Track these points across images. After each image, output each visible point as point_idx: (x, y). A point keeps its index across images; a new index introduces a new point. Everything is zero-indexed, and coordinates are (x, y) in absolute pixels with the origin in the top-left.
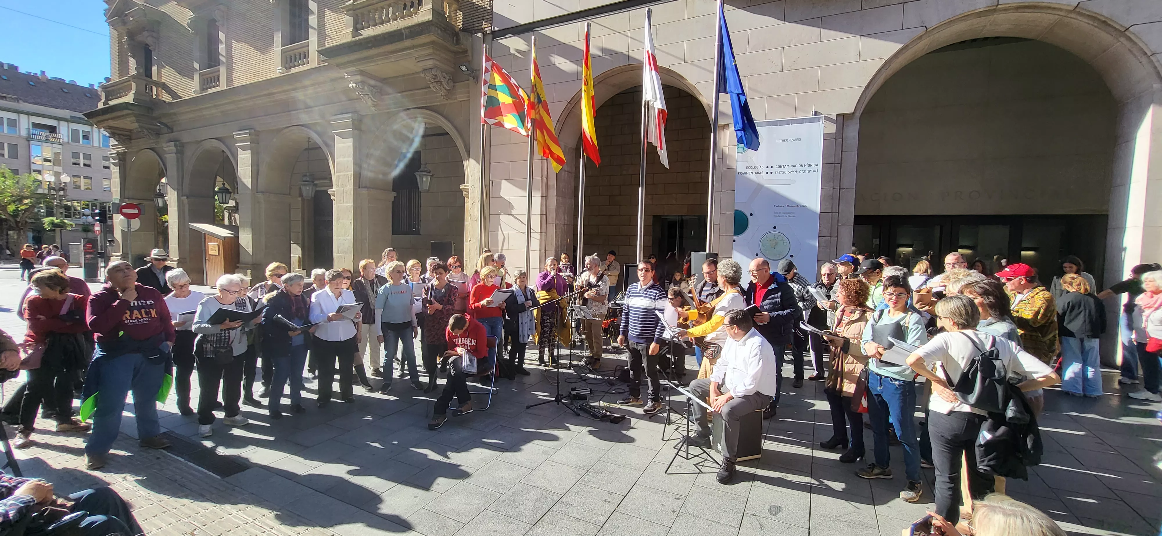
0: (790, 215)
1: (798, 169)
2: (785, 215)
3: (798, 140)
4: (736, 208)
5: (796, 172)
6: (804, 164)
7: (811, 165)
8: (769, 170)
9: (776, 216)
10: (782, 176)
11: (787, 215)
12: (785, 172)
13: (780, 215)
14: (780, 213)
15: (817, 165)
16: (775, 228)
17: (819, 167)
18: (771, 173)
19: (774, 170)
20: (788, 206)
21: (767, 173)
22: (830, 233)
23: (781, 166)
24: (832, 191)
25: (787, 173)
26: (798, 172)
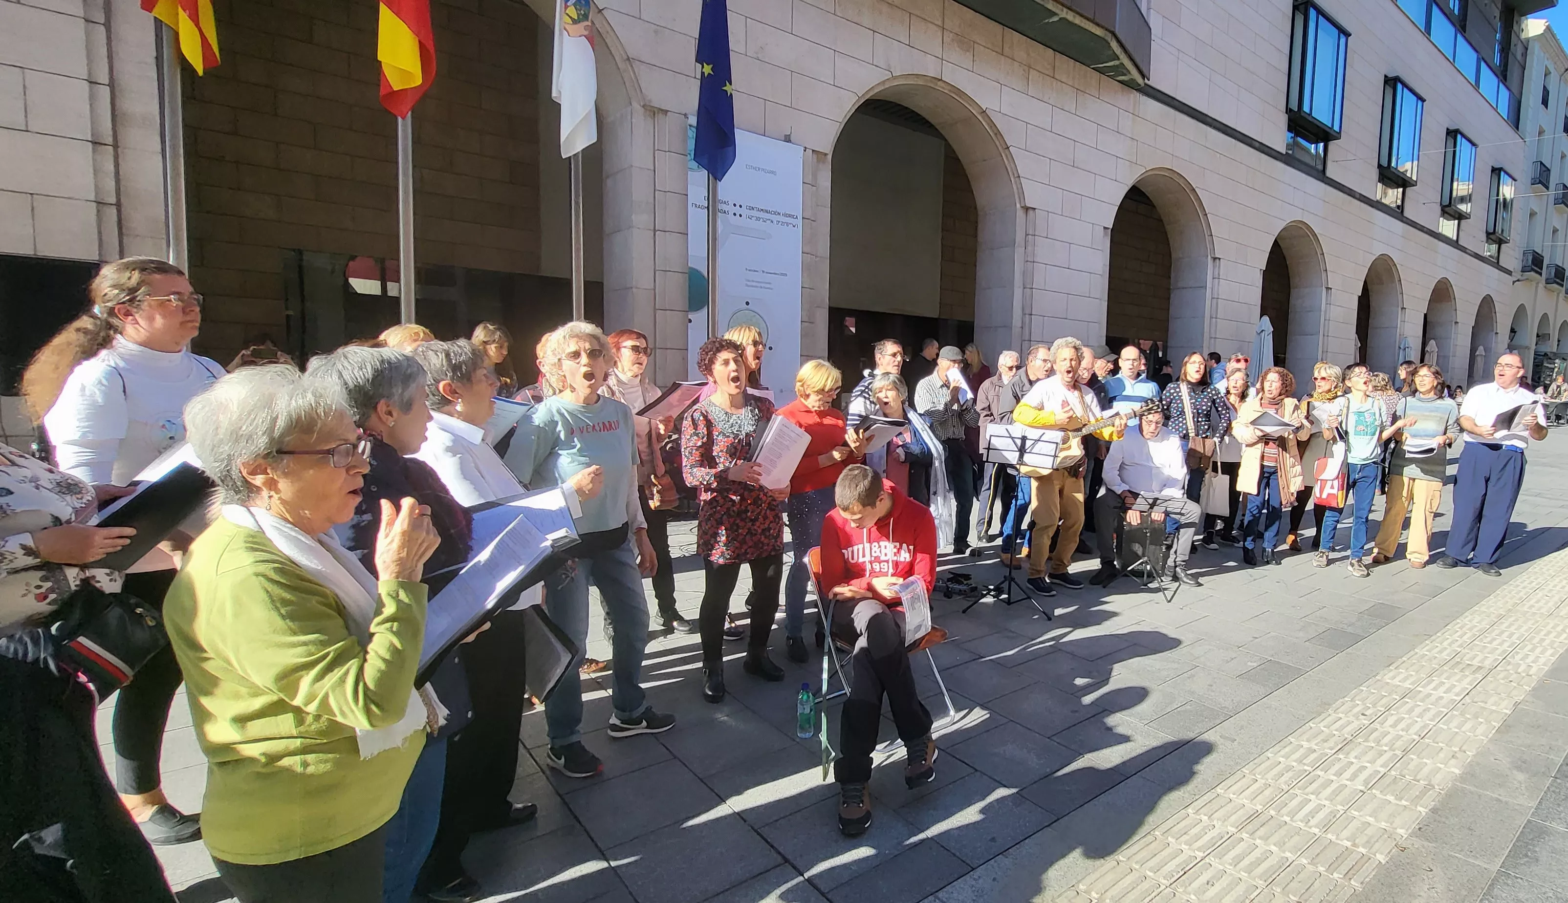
0: (768, 286)
1: (775, 218)
2: (759, 285)
3: (772, 172)
4: (690, 264)
5: (772, 222)
6: (781, 212)
7: (790, 216)
8: (737, 210)
9: (747, 285)
10: (753, 223)
11: (763, 285)
12: (758, 219)
13: (754, 284)
14: (753, 281)
15: (797, 218)
16: (747, 303)
17: (800, 221)
18: (741, 216)
19: (744, 212)
20: (763, 272)
21: (735, 214)
22: (809, 318)
23: (753, 209)
24: (809, 258)
25: (761, 220)
26: (775, 222)
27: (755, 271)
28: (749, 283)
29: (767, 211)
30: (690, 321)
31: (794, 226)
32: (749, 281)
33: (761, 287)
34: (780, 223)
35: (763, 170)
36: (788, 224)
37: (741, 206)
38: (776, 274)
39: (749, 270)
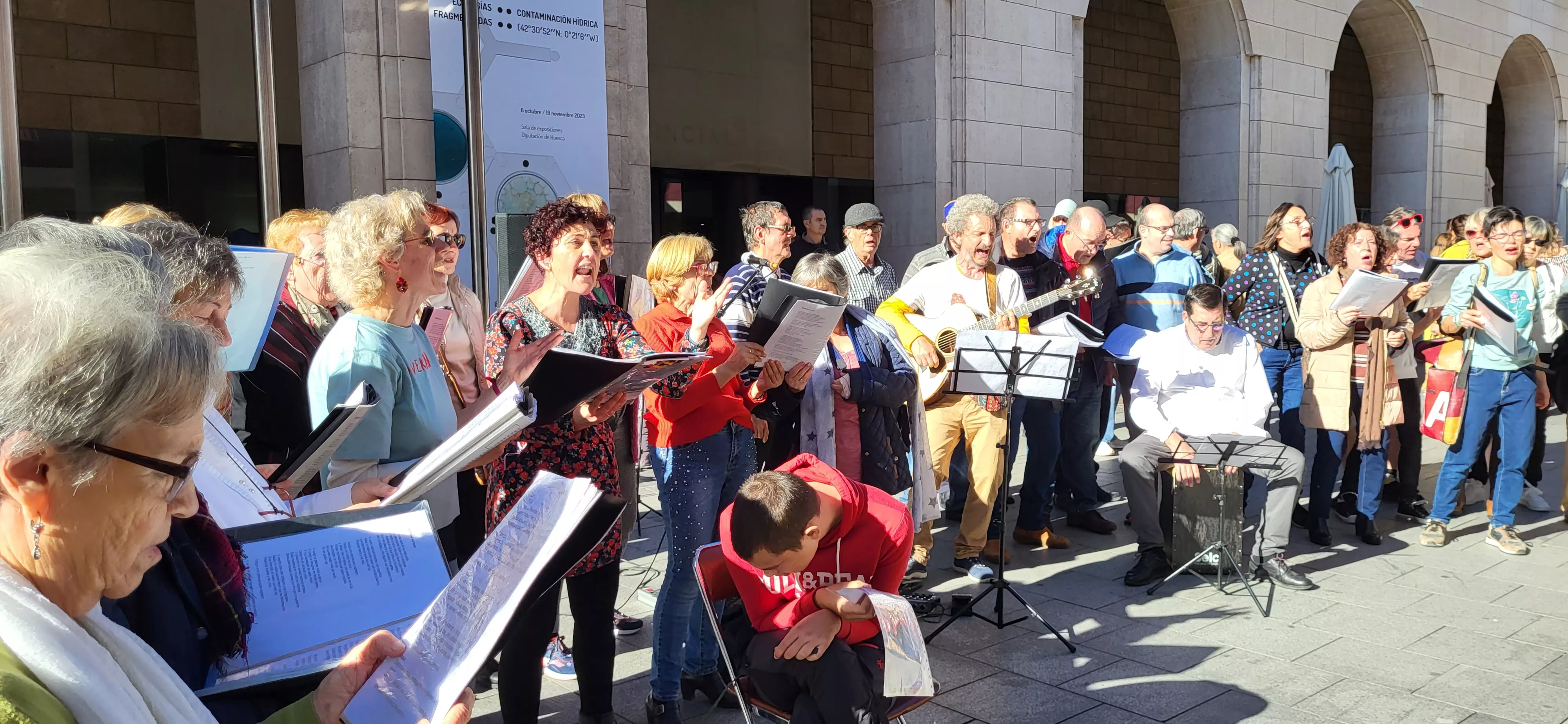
0: (556, 134)
1: (562, 27)
2: (545, 133)
4: (437, 106)
5: (558, 33)
6: (572, 17)
7: (585, 23)
8: (505, 18)
9: (526, 136)
10: (530, 37)
11: (549, 134)
12: (536, 30)
13: (535, 133)
14: (533, 128)
15: (596, 25)
16: (526, 164)
17: (600, 31)
18: (510, 26)
19: (513, 19)
20: (548, 113)
21: (500, 25)
22: (621, 182)
23: (528, 14)
24: (618, 89)
25: (542, 31)
26: (563, 34)
27: (535, 112)
28: (526, 131)
29: (549, 17)
30: (439, 195)
31: (592, 39)
32: (526, 128)
33: (547, 137)
34: (571, 36)
36: (582, 36)
37: (509, 11)
38: (568, 115)
39: (527, 111)
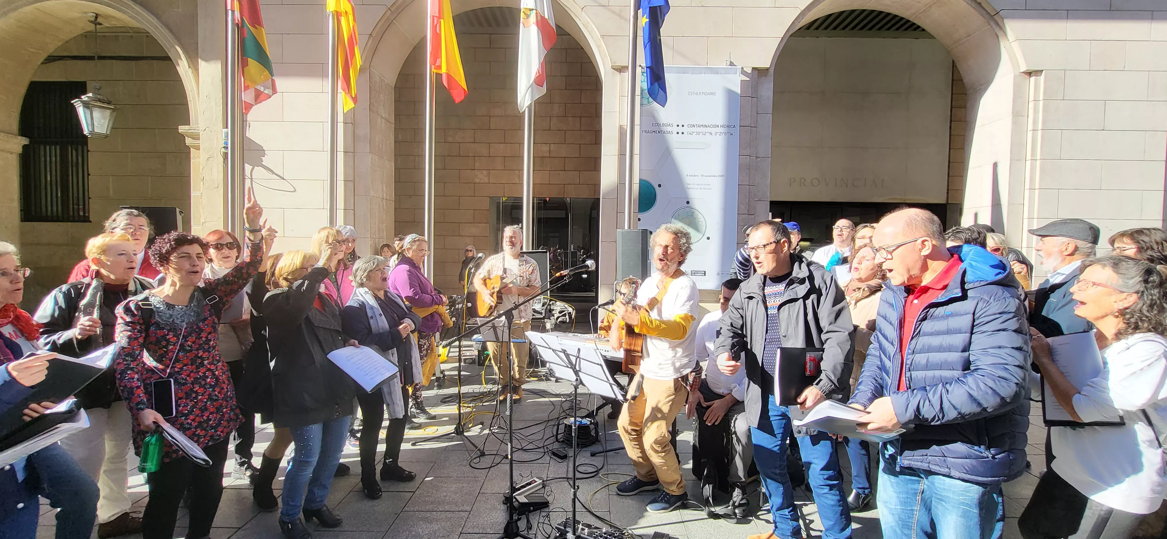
0: (706, 187)
1: (713, 130)
2: (699, 187)
3: (712, 94)
5: (711, 134)
8: (680, 129)
10: (694, 138)
11: (702, 187)
12: (698, 133)
13: (693, 186)
14: (693, 184)
15: (734, 127)
16: (688, 203)
17: (738, 130)
18: (683, 133)
19: (685, 129)
20: (702, 175)
21: (678, 133)
22: (748, 210)
23: (694, 126)
24: (749, 160)
25: (701, 134)
26: (714, 134)
27: (695, 176)
29: (706, 126)
30: (640, 220)
33: (701, 189)
35: (703, 93)
37: (683, 126)
38: (714, 176)
39: (690, 176)
